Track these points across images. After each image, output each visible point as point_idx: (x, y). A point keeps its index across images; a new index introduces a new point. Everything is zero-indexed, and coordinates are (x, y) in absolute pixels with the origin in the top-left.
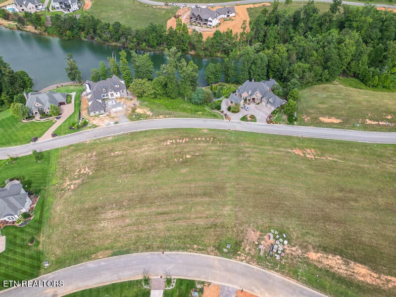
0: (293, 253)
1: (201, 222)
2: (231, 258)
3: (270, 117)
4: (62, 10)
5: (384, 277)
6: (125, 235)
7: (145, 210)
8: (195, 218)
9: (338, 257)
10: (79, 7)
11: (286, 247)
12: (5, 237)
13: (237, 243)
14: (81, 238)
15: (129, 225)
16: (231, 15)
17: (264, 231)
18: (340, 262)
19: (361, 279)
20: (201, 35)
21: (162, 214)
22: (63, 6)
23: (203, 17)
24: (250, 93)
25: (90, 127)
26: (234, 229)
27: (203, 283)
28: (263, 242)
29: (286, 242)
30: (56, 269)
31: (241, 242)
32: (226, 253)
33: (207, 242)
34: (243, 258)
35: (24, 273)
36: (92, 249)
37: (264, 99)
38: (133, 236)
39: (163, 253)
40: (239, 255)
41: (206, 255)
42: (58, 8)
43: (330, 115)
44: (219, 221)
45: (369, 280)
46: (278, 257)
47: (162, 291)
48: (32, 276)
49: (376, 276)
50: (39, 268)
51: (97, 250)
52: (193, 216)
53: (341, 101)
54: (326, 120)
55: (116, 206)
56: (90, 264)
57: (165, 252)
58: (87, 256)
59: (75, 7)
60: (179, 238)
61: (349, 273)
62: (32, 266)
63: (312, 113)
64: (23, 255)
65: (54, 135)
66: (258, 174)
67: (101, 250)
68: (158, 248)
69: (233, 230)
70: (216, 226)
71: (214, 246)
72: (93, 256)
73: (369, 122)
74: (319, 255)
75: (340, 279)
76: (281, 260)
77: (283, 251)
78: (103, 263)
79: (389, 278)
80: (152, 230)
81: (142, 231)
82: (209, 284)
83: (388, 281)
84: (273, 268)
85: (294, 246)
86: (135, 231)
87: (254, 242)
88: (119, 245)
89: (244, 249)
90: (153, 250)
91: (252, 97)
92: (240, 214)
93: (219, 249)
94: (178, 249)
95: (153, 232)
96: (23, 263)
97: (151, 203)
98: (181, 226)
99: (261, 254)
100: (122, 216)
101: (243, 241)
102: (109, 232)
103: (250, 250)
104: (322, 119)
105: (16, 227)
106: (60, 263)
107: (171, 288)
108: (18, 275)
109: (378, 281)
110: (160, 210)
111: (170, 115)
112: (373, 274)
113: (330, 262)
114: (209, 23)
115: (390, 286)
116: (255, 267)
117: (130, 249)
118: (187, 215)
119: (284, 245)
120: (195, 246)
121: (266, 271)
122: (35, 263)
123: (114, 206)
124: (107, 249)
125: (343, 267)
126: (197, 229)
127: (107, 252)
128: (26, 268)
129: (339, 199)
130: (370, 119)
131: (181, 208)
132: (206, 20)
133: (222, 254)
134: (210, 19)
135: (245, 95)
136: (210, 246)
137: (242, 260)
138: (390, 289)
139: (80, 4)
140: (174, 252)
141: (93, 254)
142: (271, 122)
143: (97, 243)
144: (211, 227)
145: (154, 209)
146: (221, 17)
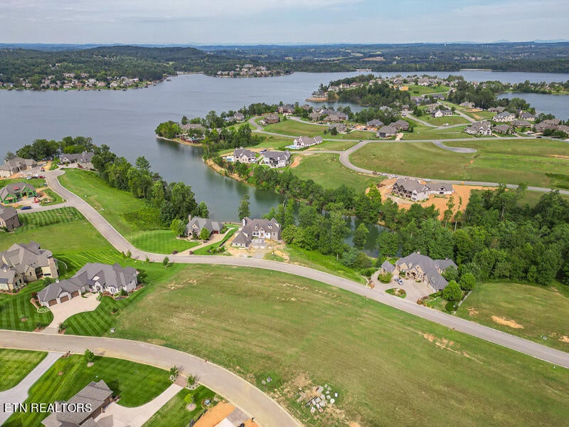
0: (334, 415)
1: (258, 350)
2: (264, 391)
3: (425, 298)
4: (270, 165)
6: (185, 334)
7: (216, 323)
11: (329, 405)
12: (99, 303)
14: (150, 323)
15: (193, 329)
16: (445, 193)
17: (316, 382)
22: (272, 162)
23: (408, 189)
24: (411, 265)
27: (222, 399)
28: (307, 391)
29: (333, 401)
30: (116, 337)
31: (284, 382)
32: (263, 385)
34: (277, 396)
35: (94, 330)
36: (151, 335)
37: (426, 277)
40: (274, 392)
41: (243, 380)
43: (510, 316)
44: (276, 356)
46: (313, 410)
47: (182, 388)
48: (98, 334)
50: (106, 331)
51: (156, 336)
52: (254, 343)
54: (501, 320)
56: (142, 344)
58: (144, 338)
62: (102, 328)
63: (484, 308)
64: (102, 318)
69: (284, 369)
70: (270, 358)
72: (149, 340)
76: (315, 414)
77: (324, 408)
78: (152, 348)
81: (200, 337)
82: (227, 402)
84: (300, 418)
85: (340, 409)
87: (298, 387)
88: (174, 340)
89: (283, 389)
90: (198, 356)
91: (411, 271)
92: (302, 359)
93: (258, 380)
94: (220, 363)
96: (98, 323)
97: (225, 320)
98: (237, 346)
99: (298, 401)
101: (287, 382)
103: (288, 392)
104: (495, 318)
105: (112, 299)
106: (123, 335)
107: (191, 389)
108: (89, 330)
110: (229, 328)
114: (413, 196)
116: (282, 409)
117: (180, 347)
119: (329, 402)
120: (238, 367)
121: (292, 417)
122: (106, 326)
124: (163, 339)
126: (250, 354)
127: (162, 341)
128: (97, 328)
131: (249, 332)
132: (411, 192)
133: (259, 384)
134: (415, 192)
135: (404, 267)
137: (273, 398)
139: (288, 162)
140: (215, 365)
141: (150, 338)
142: (422, 303)
143: (158, 332)
144: (264, 358)
145: (223, 325)
146: (432, 192)
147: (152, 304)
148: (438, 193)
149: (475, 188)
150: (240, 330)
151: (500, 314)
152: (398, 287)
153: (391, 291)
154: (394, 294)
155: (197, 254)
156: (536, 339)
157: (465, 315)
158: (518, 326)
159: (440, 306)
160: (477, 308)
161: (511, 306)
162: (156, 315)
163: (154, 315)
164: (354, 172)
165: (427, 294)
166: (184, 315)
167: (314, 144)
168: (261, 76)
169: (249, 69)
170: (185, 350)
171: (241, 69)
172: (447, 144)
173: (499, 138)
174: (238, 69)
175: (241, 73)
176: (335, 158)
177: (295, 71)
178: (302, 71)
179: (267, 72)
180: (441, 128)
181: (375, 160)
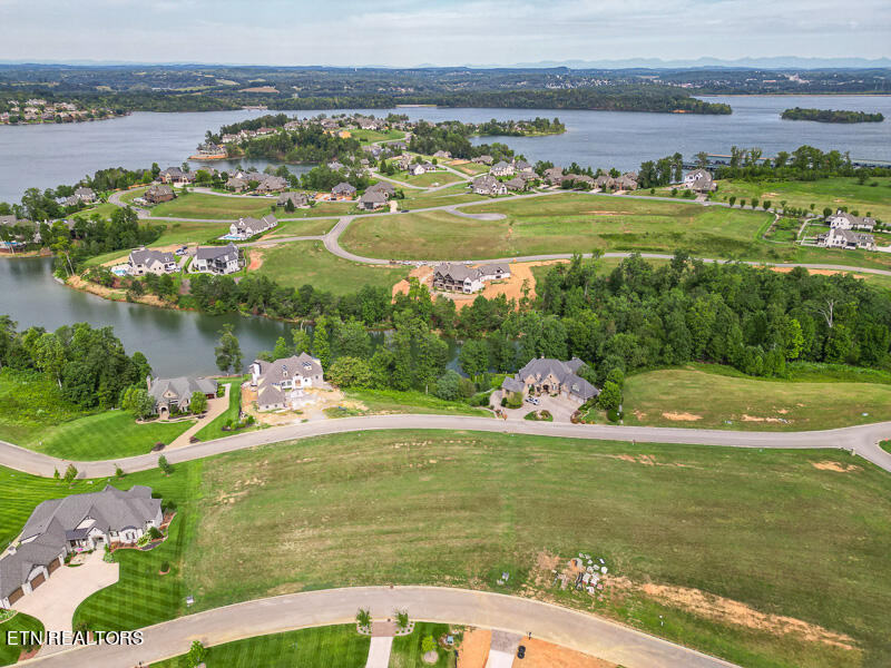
0: (619, 586)
1: (457, 544)
2: (510, 593)
3: (576, 414)
4: (210, 271)
5: (775, 618)
6: (325, 561)
7: (360, 529)
8: (447, 538)
9: (696, 591)
10: (241, 267)
11: (604, 577)
12: (117, 565)
13: (519, 572)
14: (248, 565)
15: (331, 549)
16: (503, 276)
17: (567, 556)
18: (700, 597)
19: (739, 621)
20: (452, 304)
21: (388, 533)
22: (214, 265)
23: (456, 277)
24: (539, 376)
25: (258, 428)
26: (515, 553)
27: (462, 627)
28: (564, 571)
29: (604, 570)
30: (206, 609)
31: (526, 571)
32: (501, 586)
33: (468, 570)
34: (531, 593)
35: (151, 612)
36: (268, 581)
37: (564, 387)
38: (340, 564)
40: (525, 589)
41: (468, 591)
42: (203, 268)
43: (681, 409)
44: (488, 542)
45: (750, 623)
46: (591, 590)
47: (391, 639)
48: (165, 617)
49: (761, 616)
50: (177, 605)
51: (277, 583)
52: (443, 535)
53: (698, 391)
54: (674, 416)
55: (310, 523)
56: (265, 602)
57: (394, 587)
58: (260, 591)
59: (233, 266)
60: (419, 566)
61: (716, 613)
62: (164, 603)
63: (648, 408)
64: (150, 587)
65: (193, 440)
66: (555, 483)
67: (285, 582)
68: (383, 581)
69: (512, 555)
70: (483, 548)
71: (479, 577)
72: (270, 591)
73: (748, 418)
74: (662, 588)
75: (701, 622)
76: (597, 594)
77: (601, 582)
78: (286, 601)
79: (784, 619)
80: (374, 554)
81: (354, 557)
82: (473, 629)
83: (783, 624)
84: (583, 607)
85: (620, 576)
86: (343, 556)
87: (549, 571)
88: (315, 576)
89: (532, 581)
90: (374, 583)
91: (543, 384)
92: (525, 534)
93: (489, 581)
94: (417, 582)
95: (374, 558)
96: (149, 599)
97: (371, 519)
98: (422, 548)
99: (563, 587)
100: (321, 536)
101: (530, 569)
102: (298, 558)
103: (542, 581)
104: (667, 415)
105: (136, 551)
106: (213, 600)
107: (407, 633)
108: (142, 615)
109: (766, 623)
110: (386, 528)
111: (399, 410)
112: (757, 614)
113: (681, 598)
114: (466, 287)
115: (786, 631)
116: (551, 605)
117: (334, 583)
118: (434, 534)
119: (601, 574)
120: (448, 577)
121: (572, 611)
122: (171, 599)
123: (306, 523)
124: (295, 581)
125: (706, 605)
126: (450, 553)
127: (296, 585)
128: (157, 607)
129: (695, 514)
130: (750, 415)
131: (421, 525)
132: (461, 282)
133: (496, 588)
134: (468, 280)
135: (530, 380)
136: (473, 576)
137: (529, 597)
138: (786, 635)
139: (242, 263)
140: (410, 587)
141: (269, 587)
142: (579, 421)
143: (277, 573)
144: (474, 551)
145: (374, 527)
146: (486, 277)
147: (223, 535)
148: (494, 277)
149: (533, 264)
150: (405, 525)
151: (670, 410)
152: (539, 410)
153: (531, 416)
154: (537, 420)
155: (204, 439)
156: (722, 426)
157: (634, 422)
158: (695, 418)
159: (601, 419)
160: (642, 409)
161: (673, 397)
162: (250, 549)
163: (246, 550)
164: (361, 264)
165: (576, 409)
166: (297, 534)
167: (266, 229)
168: (69, 120)
169: (42, 108)
170: (346, 583)
171: (22, 108)
172: (465, 210)
173: (518, 196)
174: (17, 109)
175: (27, 117)
176: (317, 246)
177: (132, 110)
178: (146, 109)
179: (80, 114)
180: (432, 189)
181: (383, 244)
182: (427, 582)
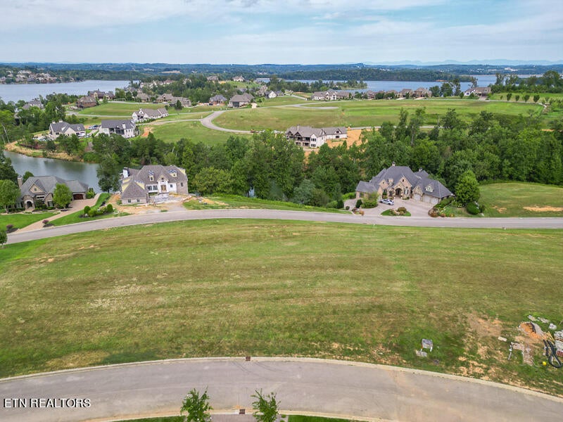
1: (343, 302)
2: (442, 371)
7: (206, 285)
10: (136, 135)
13: (447, 339)
16: (341, 136)
21: (244, 289)
22: (115, 133)
24: (391, 181)
25: (116, 216)
26: (431, 315)
28: (517, 338)
31: (457, 338)
32: (424, 359)
33: (364, 336)
34: (479, 370)
37: (416, 190)
39: (248, 359)
40: (465, 364)
43: (542, 204)
44: (386, 301)
52: (321, 293)
55: (139, 280)
57: (252, 358)
59: (130, 133)
60: (289, 329)
63: (506, 204)
67: (79, 350)
68: (235, 350)
70: (381, 308)
71: (385, 346)
72: (50, 363)
80: (222, 314)
86: (177, 317)
87: (494, 338)
89: (473, 351)
90: (220, 352)
91: (395, 187)
93: (402, 351)
94: (289, 352)
98: (293, 307)
99: (528, 362)
100: (150, 293)
101: (463, 335)
102: (109, 318)
103: (489, 352)
104: (529, 208)
110: (241, 285)
111: (259, 206)
114: (312, 142)
118: (309, 291)
120: (336, 346)
123: (135, 279)
124: (95, 349)
126: (334, 312)
132: (308, 139)
133: (415, 362)
134: (313, 137)
135: (383, 185)
136: (375, 344)
140: (277, 359)
142: (439, 215)
145: (226, 284)
146: (328, 137)
148: (334, 137)
151: (528, 205)
153: (389, 213)
154: (395, 215)
155: (58, 224)
157: (494, 214)
158: (559, 209)
159: (459, 213)
160: (501, 206)
164: (229, 132)
165: (431, 207)
167: (159, 117)
168: (45, 82)
169: (28, 75)
171: (15, 75)
174: (11, 75)
175: (17, 80)
176: (196, 124)
179: (52, 79)
181: (245, 121)
182: (304, 352)
